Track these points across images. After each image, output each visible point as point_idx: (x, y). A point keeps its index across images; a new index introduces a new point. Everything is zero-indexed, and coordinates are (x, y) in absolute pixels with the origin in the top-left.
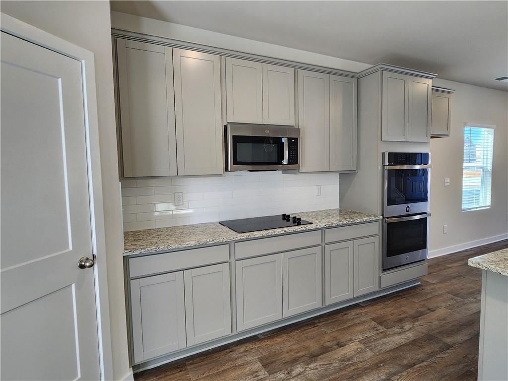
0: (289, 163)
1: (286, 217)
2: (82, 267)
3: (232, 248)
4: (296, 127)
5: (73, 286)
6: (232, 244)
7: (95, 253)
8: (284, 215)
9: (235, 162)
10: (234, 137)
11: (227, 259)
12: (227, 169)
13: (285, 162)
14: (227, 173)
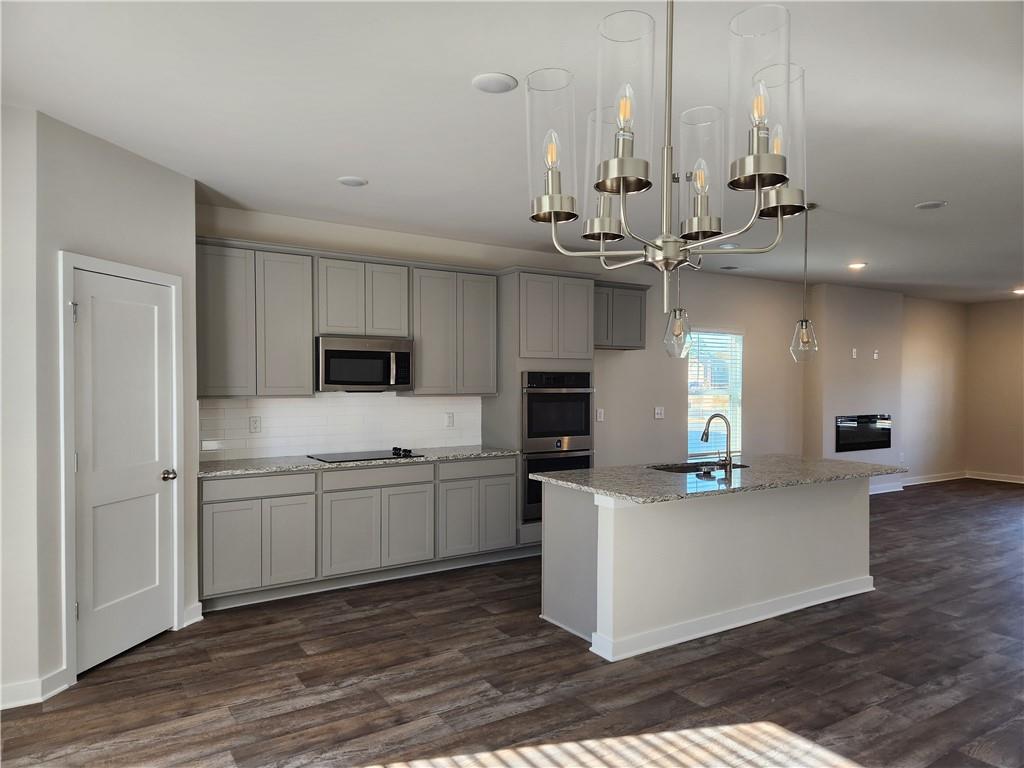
0: (397, 382)
1: (397, 452)
2: (165, 479)
3: (319, 479)
4: (411, 338)
5: (157, 496)
6: (320, 474)
7: (175, 468)
8: (395, 449)
9: (328, 381)
10: (327, 352)
11: (313, 490)
12: (317, 388)
13: (392, 382)
14: (317, 394)
